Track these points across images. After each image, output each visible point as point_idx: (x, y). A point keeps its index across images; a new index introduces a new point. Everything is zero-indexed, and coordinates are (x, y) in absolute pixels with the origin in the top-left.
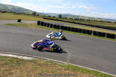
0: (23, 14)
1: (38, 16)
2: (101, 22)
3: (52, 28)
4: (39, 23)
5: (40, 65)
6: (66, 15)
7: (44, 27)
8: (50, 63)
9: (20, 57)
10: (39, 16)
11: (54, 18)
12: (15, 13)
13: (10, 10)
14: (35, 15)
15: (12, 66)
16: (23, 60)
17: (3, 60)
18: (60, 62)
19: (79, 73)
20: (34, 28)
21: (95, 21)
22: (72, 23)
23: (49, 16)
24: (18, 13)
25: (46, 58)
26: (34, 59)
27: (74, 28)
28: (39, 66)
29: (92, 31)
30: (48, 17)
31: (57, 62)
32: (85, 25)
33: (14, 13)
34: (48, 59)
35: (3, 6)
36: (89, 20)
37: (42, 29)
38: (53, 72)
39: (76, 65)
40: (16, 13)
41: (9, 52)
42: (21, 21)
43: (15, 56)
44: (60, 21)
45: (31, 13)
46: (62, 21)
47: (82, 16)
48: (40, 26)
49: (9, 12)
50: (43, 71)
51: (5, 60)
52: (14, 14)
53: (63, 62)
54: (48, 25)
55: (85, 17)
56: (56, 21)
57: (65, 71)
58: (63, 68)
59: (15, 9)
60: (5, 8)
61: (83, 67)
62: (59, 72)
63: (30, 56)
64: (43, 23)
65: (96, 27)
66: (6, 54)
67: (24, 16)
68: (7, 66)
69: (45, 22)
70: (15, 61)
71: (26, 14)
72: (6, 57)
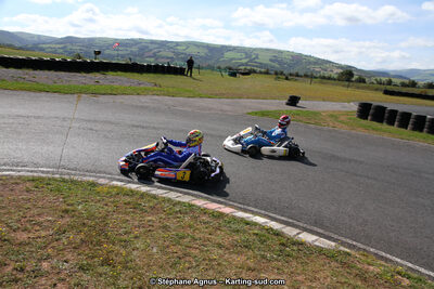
0: (306, 76)
1: (362, 84)
3: (421, 131)
4: (365, 111)
5: (362, 276)
7: (385, 126)
9: (290, 231)
10: (364, 81)
12: (278, 74)
13: (266, 65)
14: (349, 80)
15: (263, 257)
16: (302, 244)
17: (238, 231)
20: (342, 130)
23: (407, 81)
24: (291, 75)
25: (388, 256)
26: (342, 248)
28: (359, 283)
30: (403, 85)
33: (276, 74)
34: (399, 260)
35: (246, 54)
37: (375, 135)
40: (282, 73)
41: (256, 207)
42: (300, 103)
43: (275, 225)
45: (335, 73)
48: (367, 123)
49: (261, 73)
51: (245, 232)
52: (276, 79)
54: (404, 120)
59: (280, 63)
60: (251, 61)
63: (326, 233)
66: (245, 211)
67: (308, 86)
68: (250, 253)
69: (390, 107)
70: (274, 242)
71: (316, 78)
72: (247, 224)
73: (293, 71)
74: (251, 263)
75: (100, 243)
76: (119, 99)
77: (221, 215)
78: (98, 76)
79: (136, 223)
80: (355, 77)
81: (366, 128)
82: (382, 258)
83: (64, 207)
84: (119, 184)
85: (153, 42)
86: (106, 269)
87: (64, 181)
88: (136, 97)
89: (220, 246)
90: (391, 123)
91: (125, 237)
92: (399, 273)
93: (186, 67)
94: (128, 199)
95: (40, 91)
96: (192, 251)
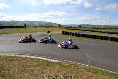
2: (116, 29)
3: (74, 36)
4: (63, 33)
5: (65, 67)
6: (85, 25)
7: (67, 35)
8: (73, 66)
9: (49, 60)
10: (63, 27)
11: (75, 28)
12: (46, 27)
13: (43, 25)
14: (60, 27)
15: (43, 67)
16: (52, 62)
17: (37, 62)
18: (82, 64)
19: (100, 75)
20: (59, 37)
21: (110, 28)
22: (90, 31)
27: (92, 35)
29: (108, 37)
30: (70, 27)
31: (79, 65)
32: (102, 32)
35: (38, 23)
36: (105, 28)
37: (65, 37)
38: (76, 74)
39: (97, 68)
40: (46, 26)
41: (42, 56)
42: (50, 32)
43: (46, 59)
44: (80, 30)
45: (57, 26)
46: (81, 30)
47: (98, 25)
48: (64, 35)
49: (42, 27)
50: (68, 72)
51: (39, 62)
53: (85, 65)
54: (70, 34)
55: (101, 26)
56: (77, 30)
57: (87, 73)
58: (85, 70)
59: (46, 24)
60: (40, 24)
61: (103, 70)
62: (82, 74)
63: (57, 59)
64: (66, 32)
65: (112, 33)
66: (39, 57)
67: (52, 28)
68: (40, 66)
69: (68, 32)
70: (46, 63)
72: (40, 60)
73: (49, 26)
74: (40, 69)
76: (8, 35)
77: (33, 59)
78: (2, 30)
79: (12, 64)
80: (61, 26)
81: (64, 36)
82: (68, 62)
84: (7, 55)
86: (2, 77)
88: (12, 34)
89: (33, 66)
90: (68, 35)
92: (72, 64)
96: (26, 68)
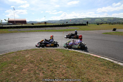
0: (118, 23)
9: (116, 62)
13: (106, 21)
16: (119, 65)
24: (113, 23)
33: (109, 23)
40: (111, 23)
42: (116, 30)
49: (105, 23)
51: (103, 62)
52: (109, 25)
59: (110, 20)
60: (102, 21)
66: (103, 57)
68: (105, 67)
71: (120, 23)
72: (104, 60)
74: (105, 69)
75: (70, 62)
77: (97, 57)
83: (63, 55)
85: (78, 19)
86: (72, 68)
87: (62, 49)
91: (76, 61)
93: (86, 23)
94: (76, 53)
95: (56, 31)
96: (91, 65)
